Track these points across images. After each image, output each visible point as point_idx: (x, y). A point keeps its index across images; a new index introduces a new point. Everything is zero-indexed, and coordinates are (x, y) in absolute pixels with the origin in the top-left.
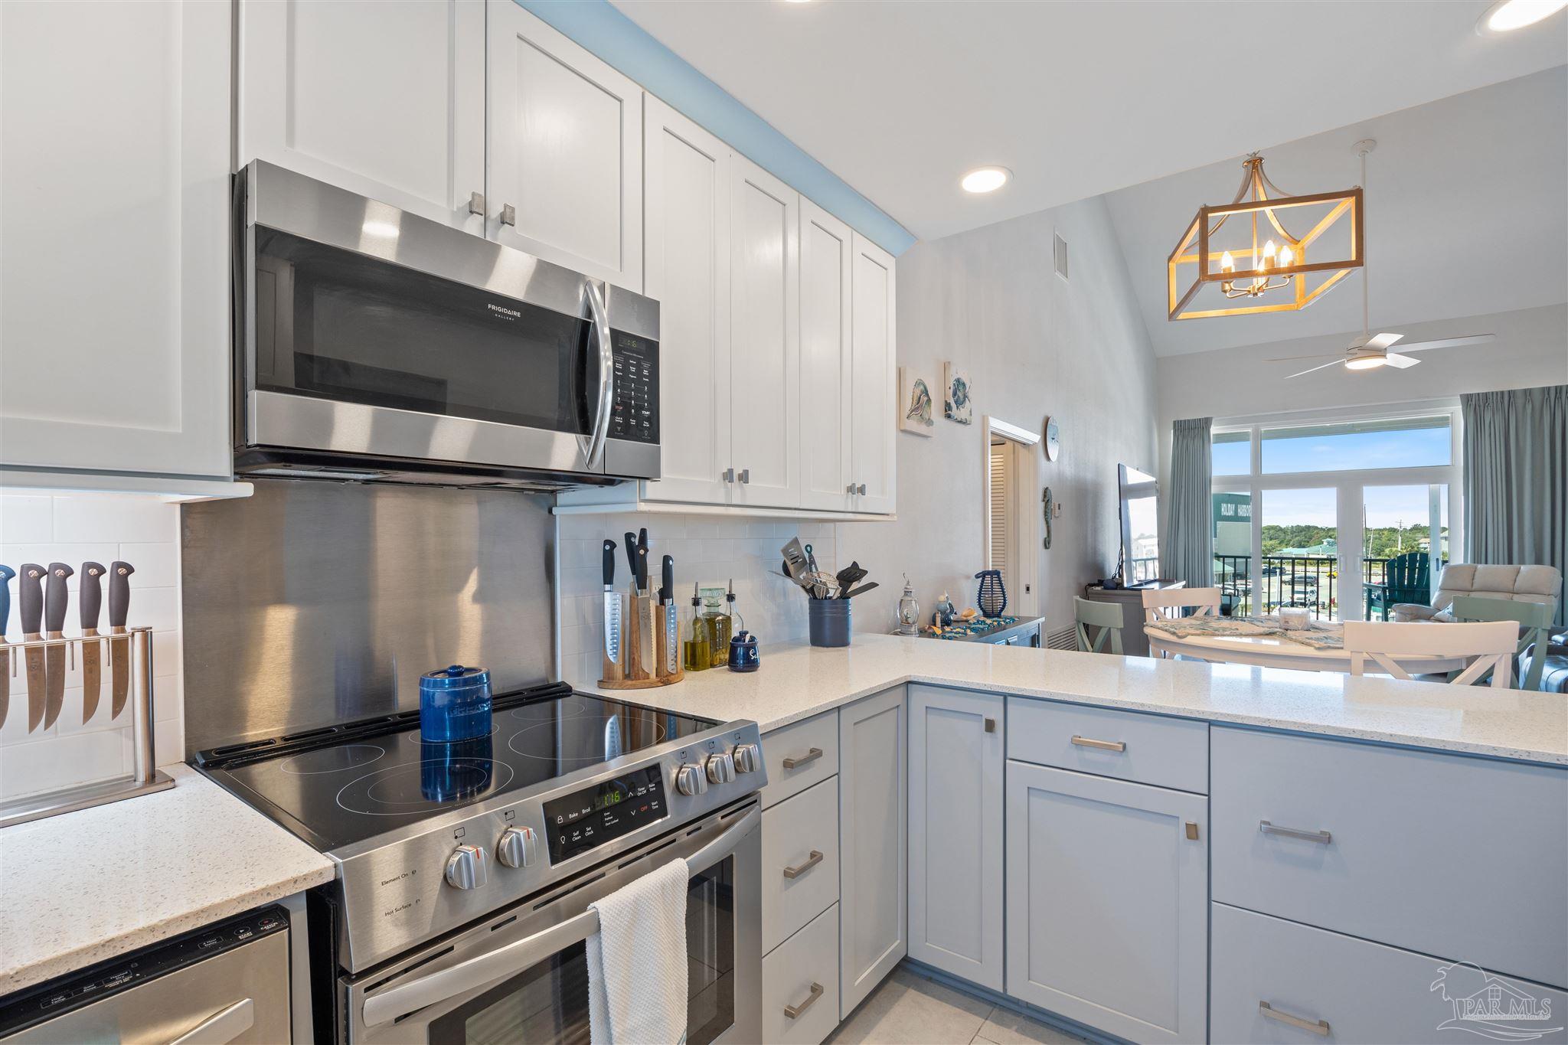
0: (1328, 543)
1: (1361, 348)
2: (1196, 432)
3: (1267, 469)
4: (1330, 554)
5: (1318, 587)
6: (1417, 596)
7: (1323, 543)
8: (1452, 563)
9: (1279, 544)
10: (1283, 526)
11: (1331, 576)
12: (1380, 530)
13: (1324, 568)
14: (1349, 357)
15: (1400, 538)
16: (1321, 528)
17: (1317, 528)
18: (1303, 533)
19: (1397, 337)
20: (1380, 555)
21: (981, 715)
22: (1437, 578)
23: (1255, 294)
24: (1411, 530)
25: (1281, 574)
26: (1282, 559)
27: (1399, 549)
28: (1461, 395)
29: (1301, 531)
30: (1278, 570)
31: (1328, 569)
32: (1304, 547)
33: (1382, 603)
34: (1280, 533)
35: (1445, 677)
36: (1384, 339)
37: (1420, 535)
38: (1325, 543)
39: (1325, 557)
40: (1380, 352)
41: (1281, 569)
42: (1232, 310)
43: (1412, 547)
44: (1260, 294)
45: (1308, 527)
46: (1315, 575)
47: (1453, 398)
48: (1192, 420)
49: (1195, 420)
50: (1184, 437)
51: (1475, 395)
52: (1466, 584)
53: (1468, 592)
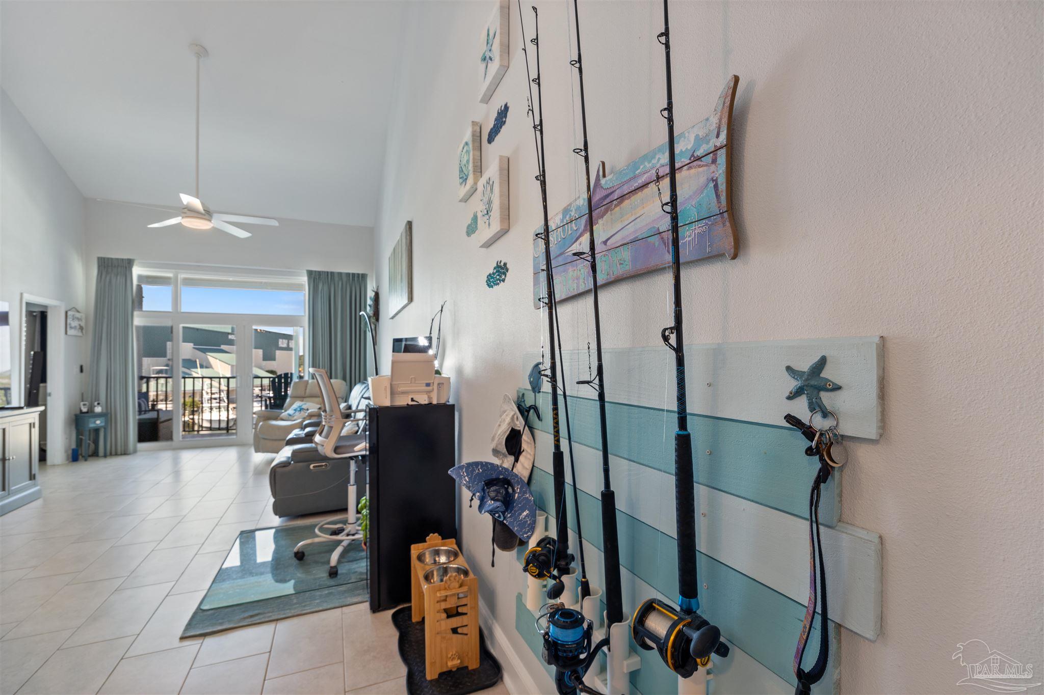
2: (120, 270)
22: (293, 389)
47: (305, 272)
48: (112, 259)
49: (117, 259)
50: (107, 273)
51: (316, 271)
52: (302, 394)
53: (303, 398)
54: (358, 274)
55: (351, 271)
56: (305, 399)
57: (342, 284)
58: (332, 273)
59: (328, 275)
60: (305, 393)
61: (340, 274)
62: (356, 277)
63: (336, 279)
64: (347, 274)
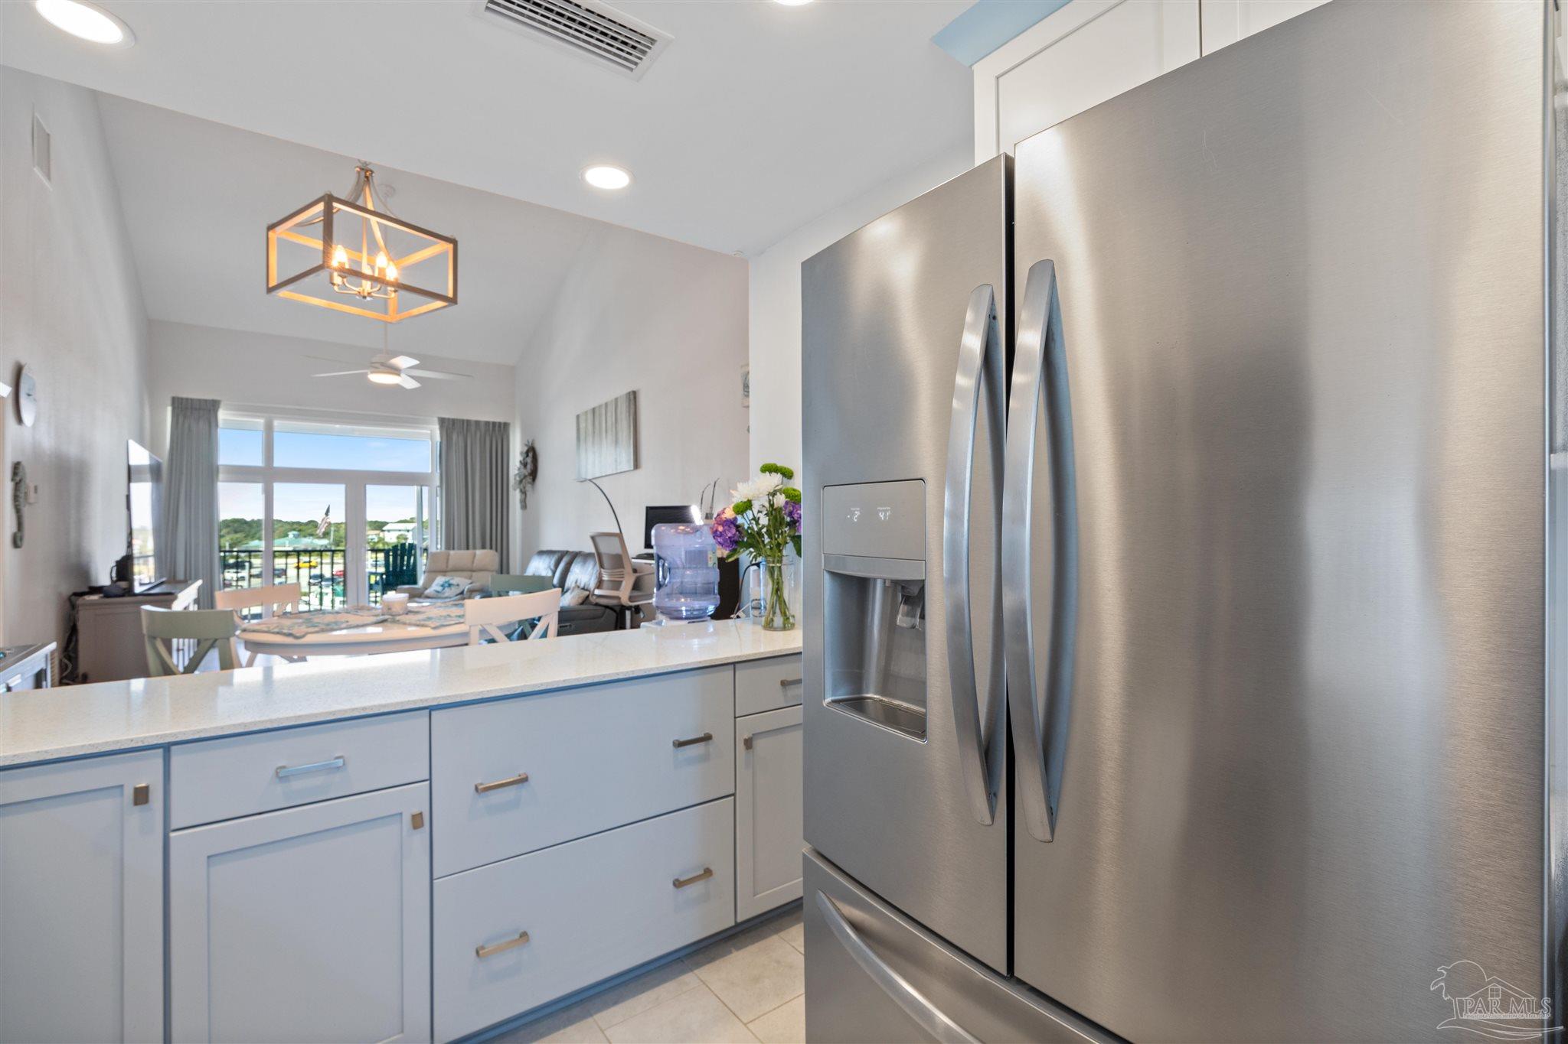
1: (383, 364)
2: (201, 413)
3: (278, 463)
4: (296, 546)
5: (286, 578)
6: (406, 578)
7: (287, 535)
8: (429, 551)
9: (245, 537)
10: (248, 519)
11: (298, 568)
12: (339, 524)
13: (292, 561)
14: (373, 370)
17: (281, 521)
19: (415, 362)
20: (338, 546)
21: (121, 786)
22: (422, 562)
23: (365, 297)
25: (251, 567)
26: (250, 552)
28: (439, 418)
30: (247, 564)
31: (296, 560)
32: (271, 540)
33: (380, 587)
34: (245, 526)
35: (523, 636)
36: (403, 362)
38: (291, 536)
39: (291, 549)
40: (396, 371)
41: (250, 562)
42: (334, 303)
44: (368, 299)
46: (284, 567)
47: (436, 420)
48: (192, 400)
49: (200, 400)
50: (185, 417)
51: (449, 419)
52: (443, 567)
53: (444, 572)
54: (500, 423)
55: (491, 419)
56: (447, 574)
57: (481, 435)
58: (468, 421)
59: (463, 424)
60: (447, 567)
61: (477, 423)
62: (497, 427)
63: (473, 428)
64: (487, 423)
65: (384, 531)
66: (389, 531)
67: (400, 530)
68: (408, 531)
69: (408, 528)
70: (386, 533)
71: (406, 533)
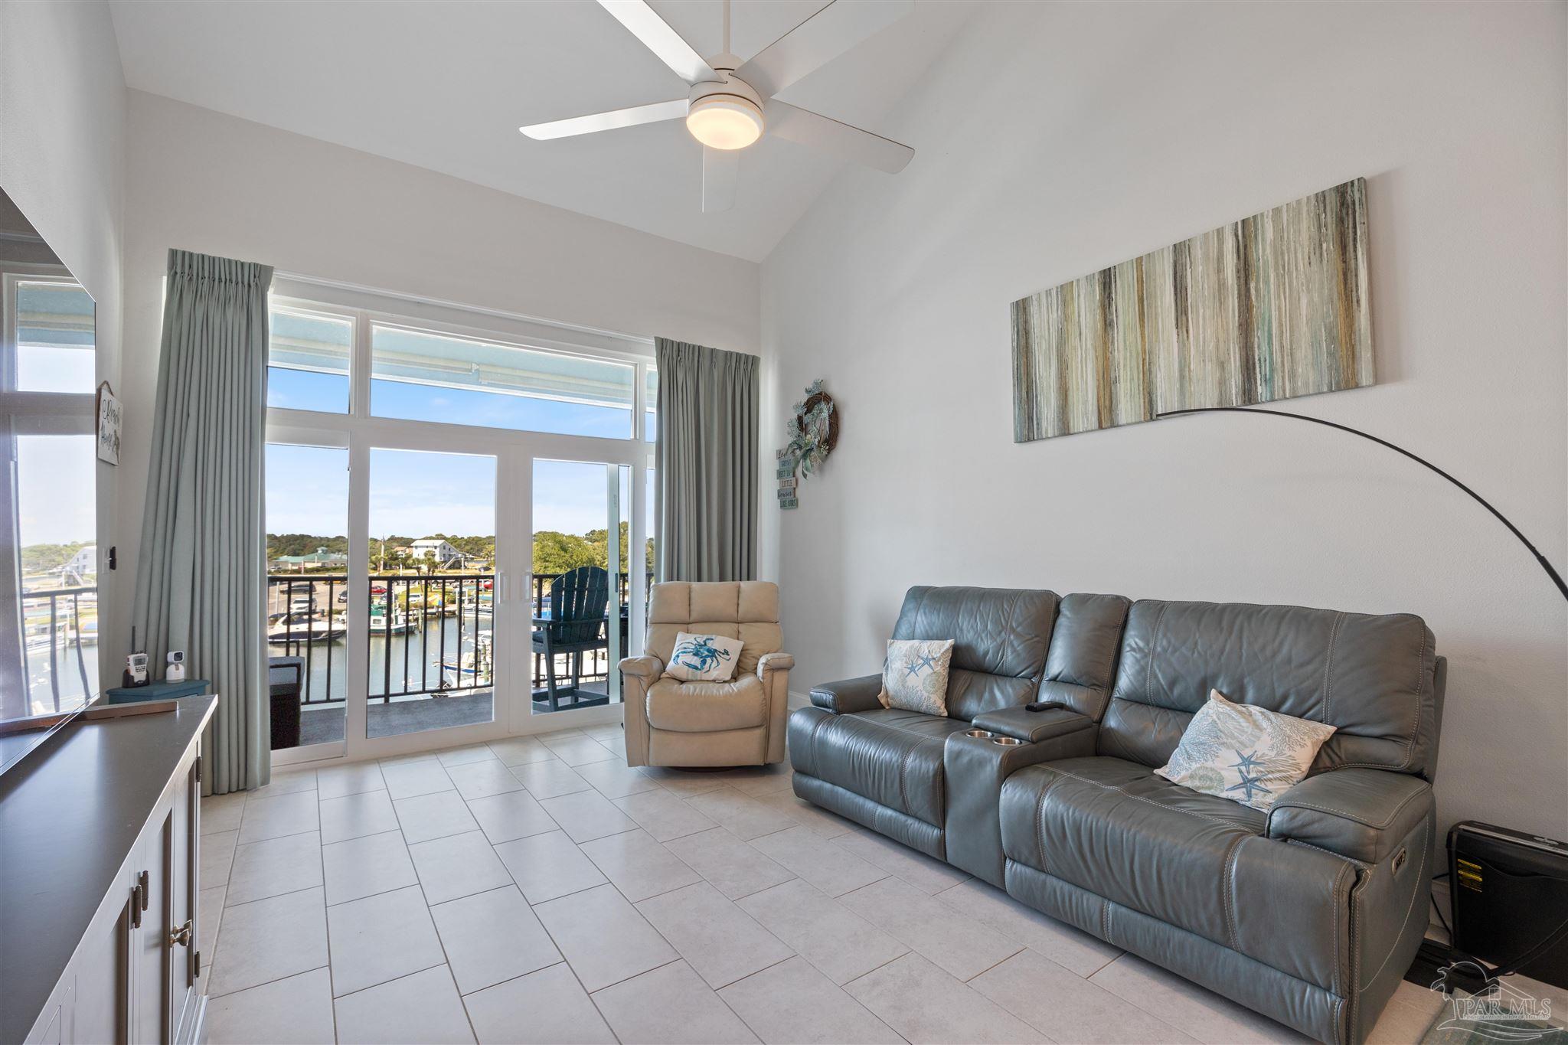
0: (322, 550)
2: (232, 291)
7: (317, 551)
9: (275, 552)
15: (383, 547)
16: (315, 538)
18: (298, 541)
24: (389, 540)
27: (382, 555)
28: (657, 339)
29: (296, 540)
32: (298, 555)
37: (395, 544)
38: (320, 552)
43: (393, 555)
45: (302, 536)
48: (213, 260)
51: (672, 342)
52: (683, 614)
53: (686, 624)
54: (747, 357)
56: (691, 627)
58: (701, 349)
59: (693, 353)
60: (690, 612)
61: (714, 353)
62: (742, 363)
64: (728, 355)
65: (412, 547)
66: (416, 547)
67: (427, 547)
68: (436, 547)
69: (435, 545)
70: (414, 549)
71: (434, 550)
